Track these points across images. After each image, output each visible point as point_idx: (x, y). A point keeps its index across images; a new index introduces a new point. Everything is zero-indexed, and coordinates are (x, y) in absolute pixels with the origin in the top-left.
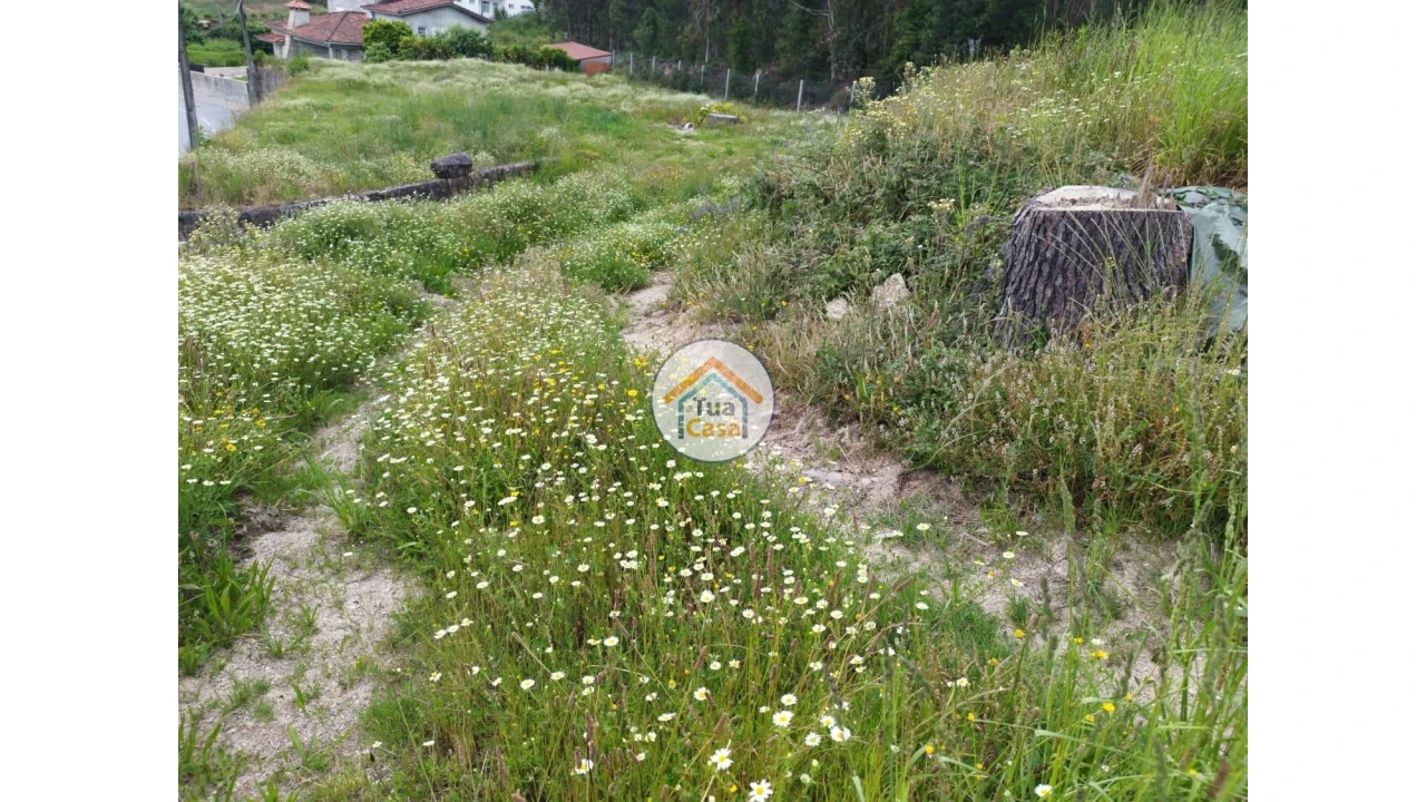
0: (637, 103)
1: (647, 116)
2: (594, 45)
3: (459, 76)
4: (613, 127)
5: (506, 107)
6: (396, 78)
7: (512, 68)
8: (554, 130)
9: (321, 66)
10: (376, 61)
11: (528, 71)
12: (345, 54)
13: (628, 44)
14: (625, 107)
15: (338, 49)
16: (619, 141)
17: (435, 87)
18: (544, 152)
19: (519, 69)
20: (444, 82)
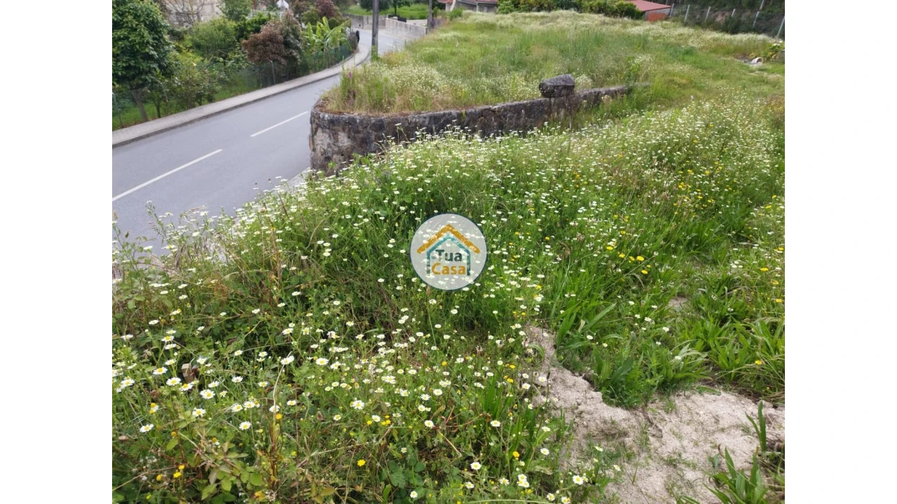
3: (558, 21)
6: (515, 23)
7: (596, 16)
9: (469, 15)
10: (504, 13)
11: (606, 19)
12: (486, 9)
15: (482, 6)
17: (541, 28)
19: (600, 17)
20: (548, 24)
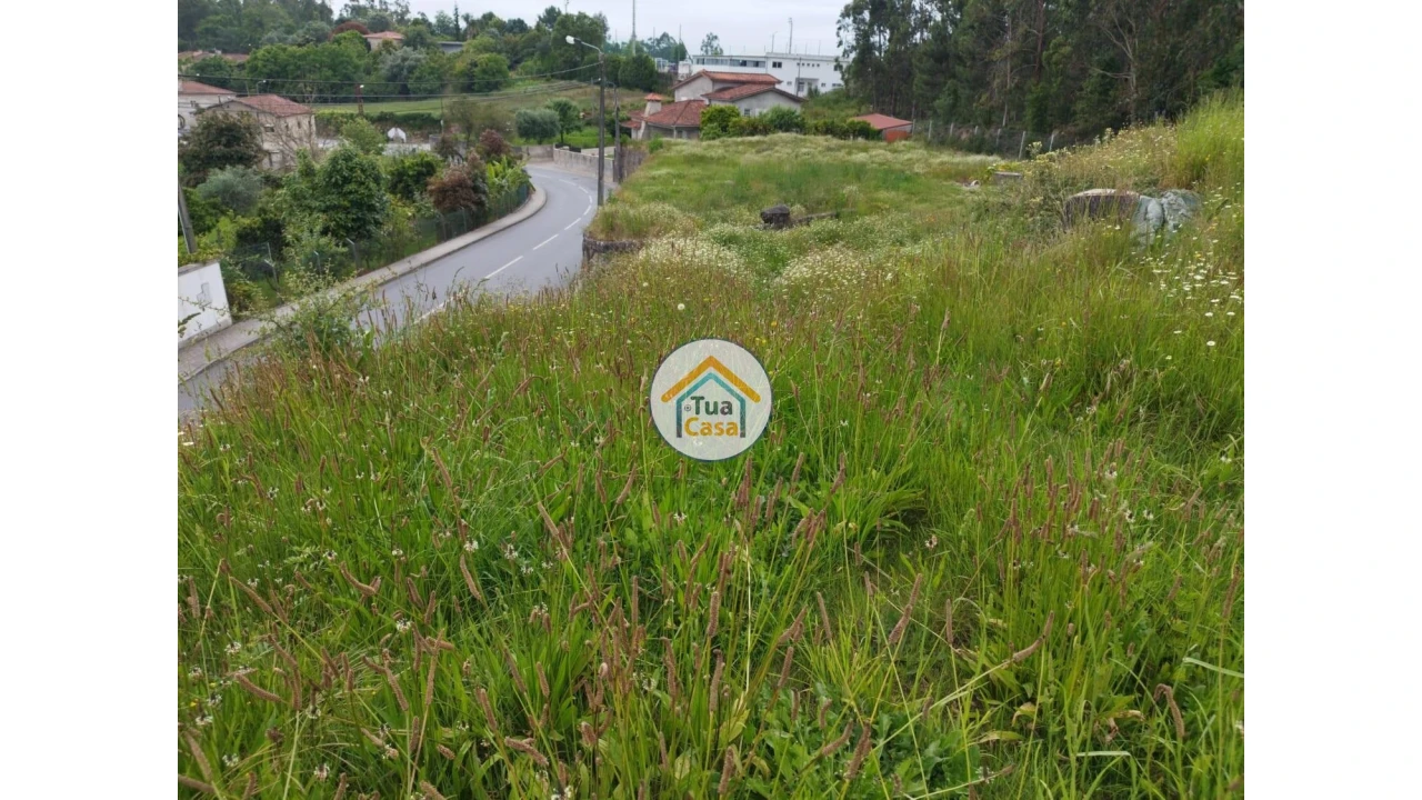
0: (929, 165)
1: (937, 176)
2: (896, 115)
3: (777, 148)
4: (904, 185)
5: (815, 171)
6: (727, 151)
7: (821, 139)
8: (854, 188)
9: (670, 145)
10: (710, 139)
11: (835, 142)
12: (684, 134)
13: (930, 113)
14: (918, 168)
15: (680, 131)
16: (908, 196)
17: (758, 158)
18: (844, 205)
19: (826, 141)
20: (765, 153)
